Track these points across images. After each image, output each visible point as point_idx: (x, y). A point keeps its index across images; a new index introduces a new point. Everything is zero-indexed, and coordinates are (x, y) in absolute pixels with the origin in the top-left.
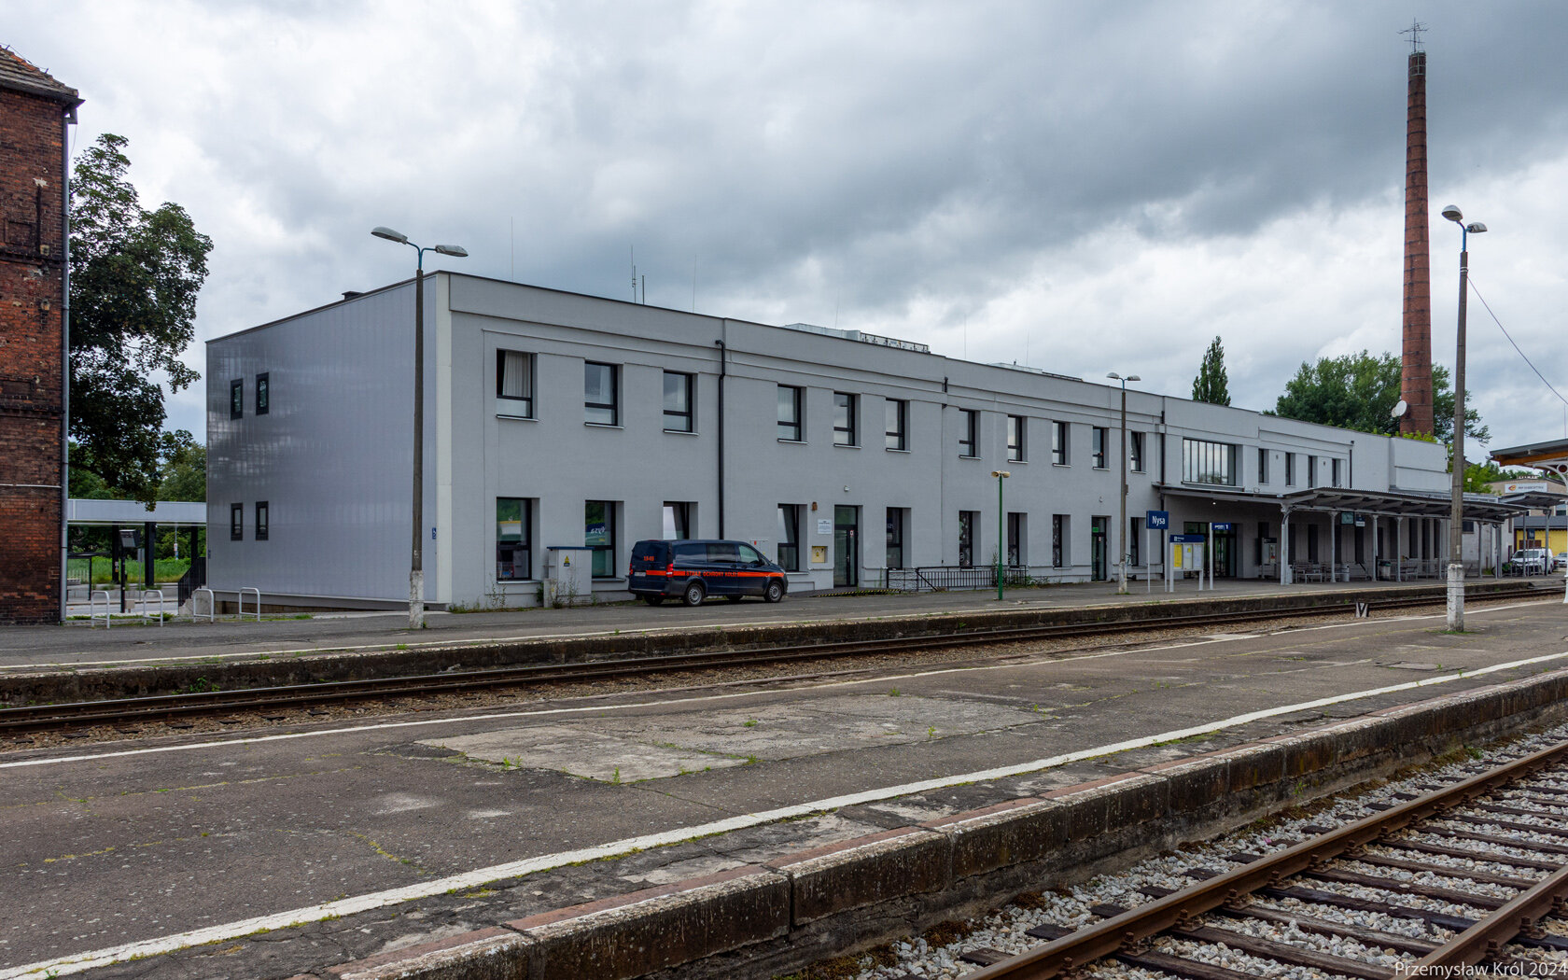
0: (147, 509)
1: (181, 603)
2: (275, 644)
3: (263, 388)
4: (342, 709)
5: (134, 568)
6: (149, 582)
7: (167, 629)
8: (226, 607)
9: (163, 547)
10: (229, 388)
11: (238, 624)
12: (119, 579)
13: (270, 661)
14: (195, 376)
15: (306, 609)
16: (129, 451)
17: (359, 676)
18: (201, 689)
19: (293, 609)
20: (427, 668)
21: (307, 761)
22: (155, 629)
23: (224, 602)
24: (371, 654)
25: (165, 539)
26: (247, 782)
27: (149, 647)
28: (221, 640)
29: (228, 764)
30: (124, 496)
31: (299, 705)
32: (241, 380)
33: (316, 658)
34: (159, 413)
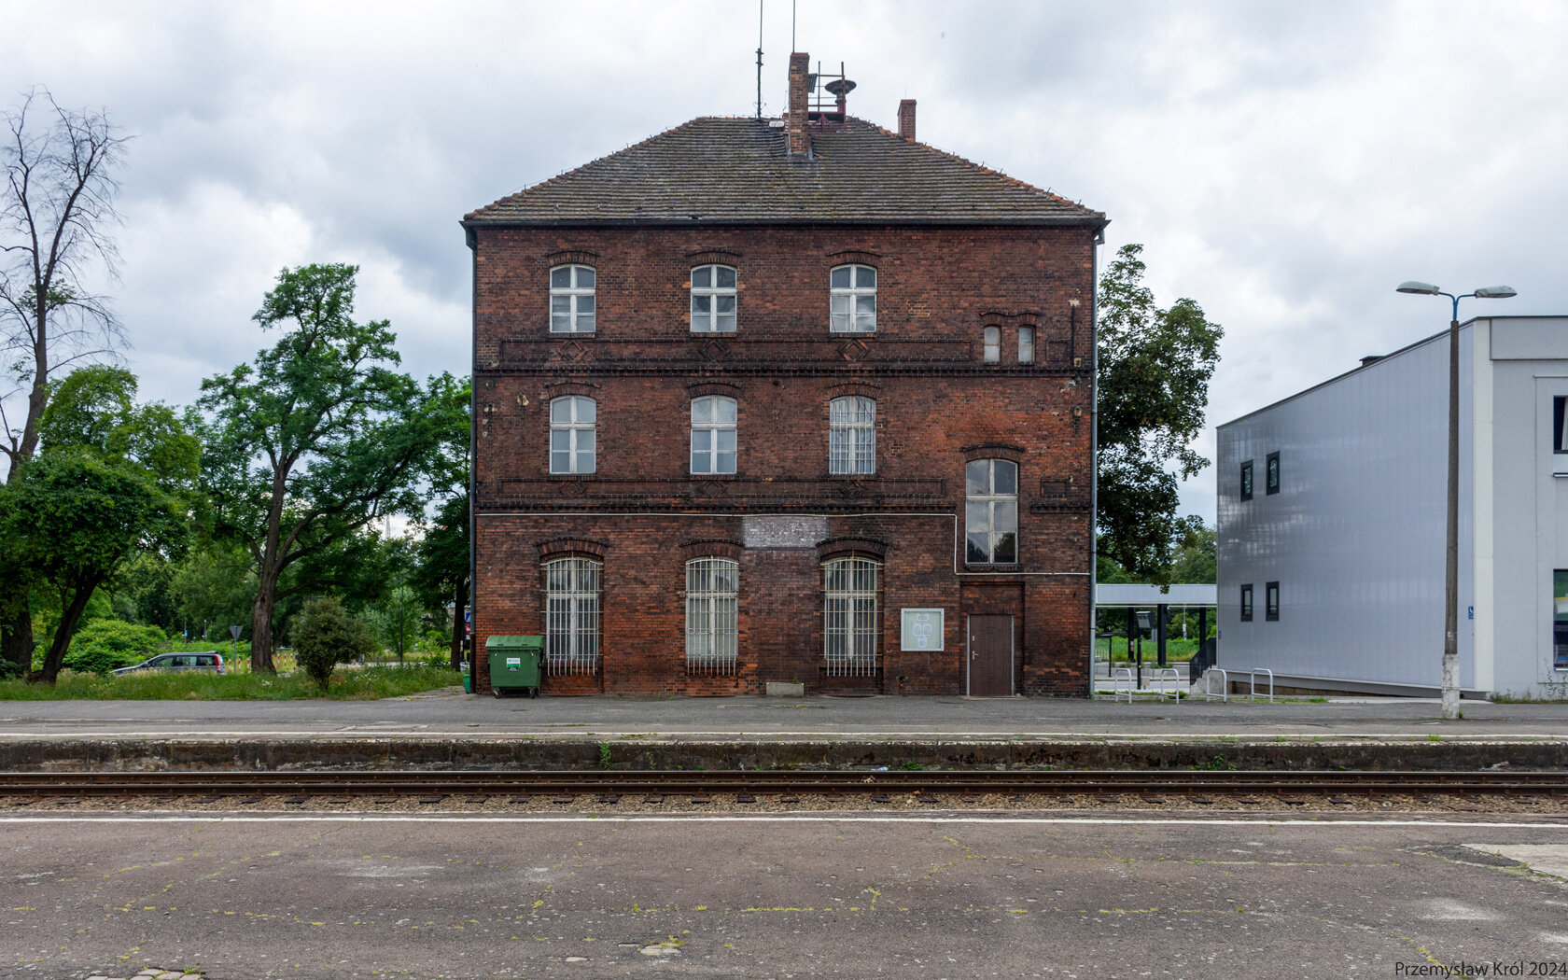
0: (1162, 592)
1: (1192, 681)
2: (1289, 727)
3: (1273, 467)
4: (1366, 800)
5: (1149, 647)
6: (1162, 661)
7: (1183, 706)
8: (1235, 688)
9: (1172, 627)
10: (1239, 470)
11: (1249, 705)
12: (1134, 657)
13: (1287, 744)
14: (1205, 462)
15: (1318, 692)
16: (1146, 537)
17: (1384, 766)
18: (1218, 767)
19: (1306, 691)
20: (1466, 763)
21: (1337, 850)
22: (1173, 706)
23: (1234, 683)
24: (1398, 743)
25: (1174, 620)
26: (1276, 864)
27: (1168, 723)
28: (1235, 720)
29: (1256, 844)
30: (1142, 580)
31: (1319, 791)
32: (1252, 461)
33: (1335, 744)
34: (1173, 500)
